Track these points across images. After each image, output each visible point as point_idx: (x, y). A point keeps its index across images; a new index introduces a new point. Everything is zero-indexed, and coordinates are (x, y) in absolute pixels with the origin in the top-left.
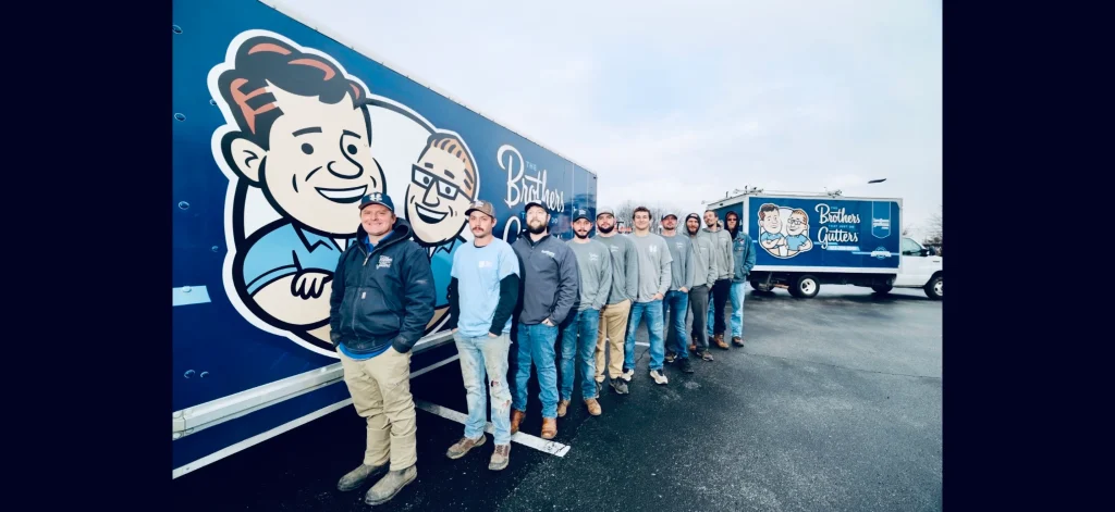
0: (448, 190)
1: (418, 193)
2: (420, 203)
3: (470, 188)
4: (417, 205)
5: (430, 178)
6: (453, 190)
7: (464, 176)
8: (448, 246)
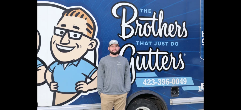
0: (75, 35)
1: (57, 39)
2: (59, 44)
3: (90, 32)
4: (57, 45)
5: (64, 31)
6: (79, 35)
7: (87, 27)
8: (76, 63)
